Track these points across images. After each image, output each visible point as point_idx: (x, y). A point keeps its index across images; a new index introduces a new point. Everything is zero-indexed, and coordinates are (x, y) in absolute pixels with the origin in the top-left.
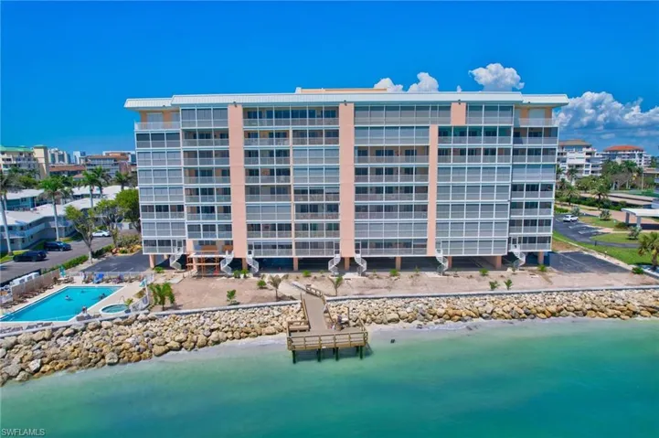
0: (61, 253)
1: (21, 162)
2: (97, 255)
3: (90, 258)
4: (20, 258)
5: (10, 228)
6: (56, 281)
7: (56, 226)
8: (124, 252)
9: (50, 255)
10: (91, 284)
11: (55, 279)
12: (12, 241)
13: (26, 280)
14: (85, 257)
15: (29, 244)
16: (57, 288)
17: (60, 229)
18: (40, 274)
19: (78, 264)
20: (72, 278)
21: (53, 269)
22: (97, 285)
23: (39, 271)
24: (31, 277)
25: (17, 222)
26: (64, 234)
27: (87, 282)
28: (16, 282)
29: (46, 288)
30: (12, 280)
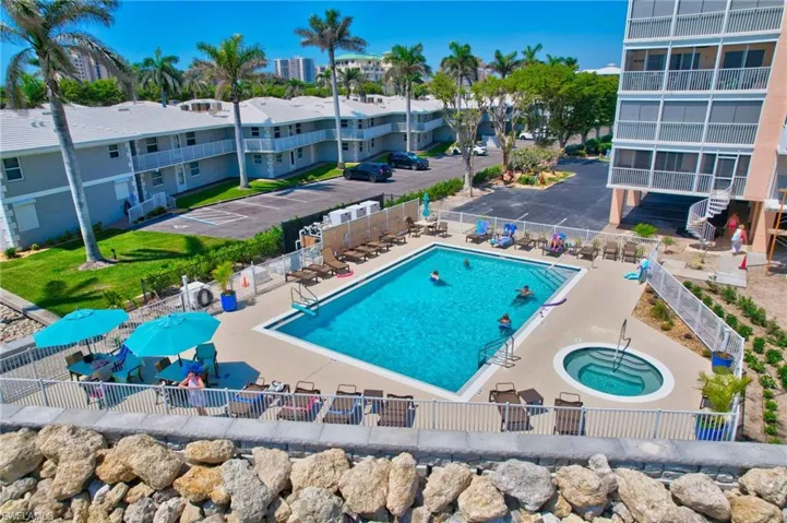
0: (414, 173)
1: (370, 72)
2: (479, 181)
3: (467, 185)
4: (354, 174)
5: (345, 123)
6: (411, 226)
7: (407, 131)
8: (527, 182)
9: (398, 174)
10: (485, 247)
11: (410, 220)
12: (345, 146)
13: (354, 217)
14: (458, 182)
15: (369, 155)
16: (415, 245)
17: (412, 134)
18: (382, 206)
19: (445, 195)
20: (445, 226)
21: (405, 199)
22: (500, 252)
23: (379, 198)
24: (363, 211)
25: (353, 112)
26: (416, 145)
27: (477, 240)
28: (335, 218)
29: (392, 242)
30: (326, 213)
